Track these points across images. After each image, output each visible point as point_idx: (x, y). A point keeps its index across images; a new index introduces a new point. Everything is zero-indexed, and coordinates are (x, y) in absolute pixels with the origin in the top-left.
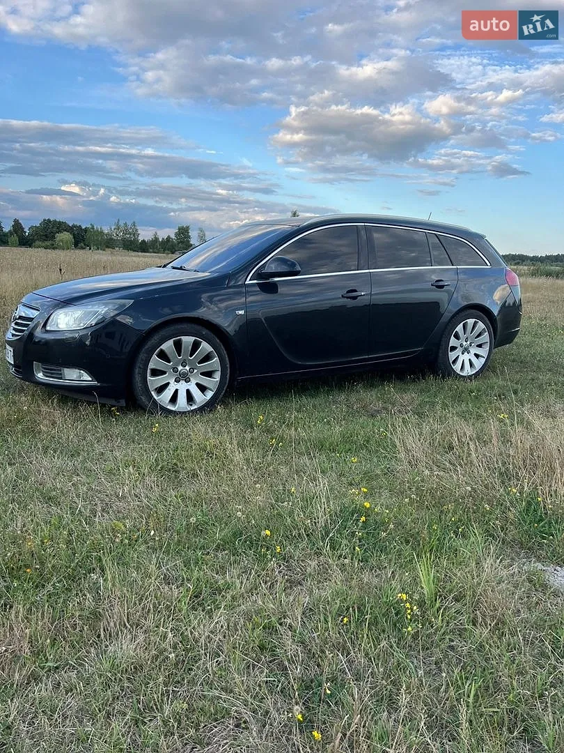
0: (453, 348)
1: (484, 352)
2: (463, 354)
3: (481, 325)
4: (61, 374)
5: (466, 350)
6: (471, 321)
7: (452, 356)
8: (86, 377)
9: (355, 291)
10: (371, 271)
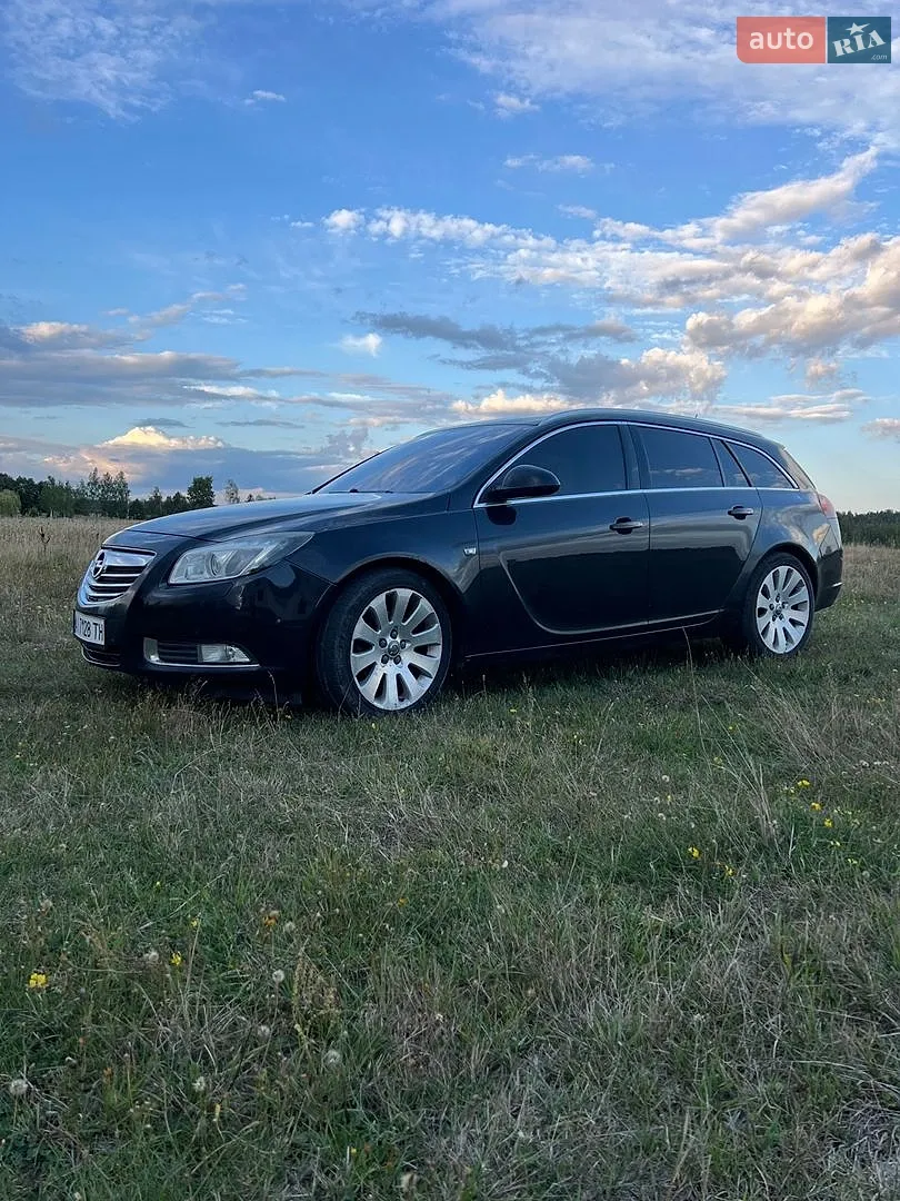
0: (762, 612)
1: (802, 617)
2: (774, 620)
3: (797, 576)
4: (196, 655)
5: (778, 614)
6: (783, 570)
7: (761, 623)
8: (240, 657)
9: (627, 520)
10: (645, 491)
